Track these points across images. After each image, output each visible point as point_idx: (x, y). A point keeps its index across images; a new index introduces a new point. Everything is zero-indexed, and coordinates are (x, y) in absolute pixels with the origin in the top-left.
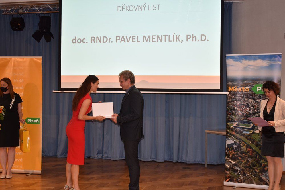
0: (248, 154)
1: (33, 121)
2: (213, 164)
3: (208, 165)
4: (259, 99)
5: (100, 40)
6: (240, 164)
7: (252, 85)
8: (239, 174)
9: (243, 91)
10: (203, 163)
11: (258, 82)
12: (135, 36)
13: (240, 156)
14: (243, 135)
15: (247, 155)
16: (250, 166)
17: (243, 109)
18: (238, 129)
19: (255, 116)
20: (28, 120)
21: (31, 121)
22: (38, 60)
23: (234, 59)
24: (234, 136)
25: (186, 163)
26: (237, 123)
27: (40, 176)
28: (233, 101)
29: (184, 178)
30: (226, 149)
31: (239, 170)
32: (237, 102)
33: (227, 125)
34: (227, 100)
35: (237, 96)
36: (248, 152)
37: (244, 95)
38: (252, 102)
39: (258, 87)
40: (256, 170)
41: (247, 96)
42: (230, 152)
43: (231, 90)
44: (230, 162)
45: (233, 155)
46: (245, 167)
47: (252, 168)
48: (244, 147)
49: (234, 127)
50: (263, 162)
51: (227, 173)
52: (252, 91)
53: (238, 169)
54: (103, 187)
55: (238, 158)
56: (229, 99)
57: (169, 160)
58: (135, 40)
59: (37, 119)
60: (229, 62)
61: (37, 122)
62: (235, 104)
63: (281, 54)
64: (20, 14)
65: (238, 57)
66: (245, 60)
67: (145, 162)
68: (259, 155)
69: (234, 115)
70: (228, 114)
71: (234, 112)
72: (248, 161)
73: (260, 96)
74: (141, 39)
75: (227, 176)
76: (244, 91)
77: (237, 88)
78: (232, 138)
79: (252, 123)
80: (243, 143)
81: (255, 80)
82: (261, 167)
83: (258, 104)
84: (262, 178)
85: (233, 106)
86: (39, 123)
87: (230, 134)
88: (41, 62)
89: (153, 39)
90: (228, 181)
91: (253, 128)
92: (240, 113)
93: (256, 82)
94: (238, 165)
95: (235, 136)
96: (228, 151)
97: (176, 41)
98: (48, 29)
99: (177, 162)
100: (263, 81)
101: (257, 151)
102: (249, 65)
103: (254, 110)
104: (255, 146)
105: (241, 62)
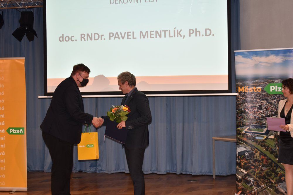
0: (261, 162)
1: (16, 132)
2: (222, 175)
3: (216, 176)
4: (273, 100)
5: (90, 37)
6: (253, 174)
7: (264, 85)
8: (252, 186)
9: (254, 92)
10: (210, 174)
11: (272, 80)
12: (130, 32)
13: (253, 165)
14: (256, 141)
15: (261, 164)
16: (264, 176)
17: (255, 111)
18: (250, 134)
20: (10, 130)
21: (14, 131)
22: (21, 61)
23: (244, 56)
24: (245, 142)
25: (192, 175)
26: (249, 127)
27: (26, 194)
28: (243, 103)
29: (190, 191)
30: (237, 158)
31: (253, 180)
32: (248, 104)
33: (237, 130)
34: (236, 102)
35: (247, 97)
36: (262, 160)
37: (256, 95)
38: (265, 103)
39: (271, 87)
40: (271, 180)
41: (259, 97)
42: (242, 160)
43: (241, 91)
44: (242, 172)
45: (245, 164)
46: (260, 177)
47: (266, 178)
48: (257, 154)
49: (245, 132)
50: (280, 171)
51: (239, 185)
52: (265, 91)
53: (251, 180)
55: (251, 167)
56: (239, 101)
58: (131, 37)
59: (21, 128)
60: (238, 59)
61: (20, 132)
62: (246, 107)
65: (248, 54)
66: (256, 56)
68: (275, 163)
69: (245, 119)
70: (238, 118)
71: (244, 115)
72: (262, 170)
73: (274, 97)
74: (137, 35)
75: (239, 188)
76: (256, 91)
77: (248, 89)
78: (244, 144)
79: (265, 127)
80: (256, 150)
81: (268, 79)
82: (277, 177)
83: (272, 105)
84: (279, 189)
85: (243, 108)
86: (23, 134)
87: (241, 140)
88: (24, 64)
89: (151, 34)
90: (240, 194)
91: (267, 133)
92: (251, 117)
93: (269, 80)
94: (251, 175)
95: (247, 142)
96: (239, 159)
97: (178, 36)
98: (31, 26)
99: (181, 174)
100: (277, 80)
101: (272, 159)
102: (261, 62)
103: (268, 112)
104: (269, 153)
105: (251, 59)
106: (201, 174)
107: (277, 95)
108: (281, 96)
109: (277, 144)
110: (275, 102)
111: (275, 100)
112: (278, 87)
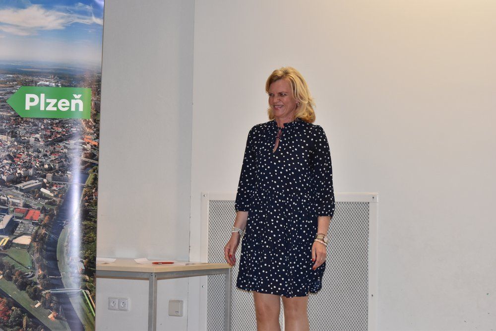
4: (31, 133)
7: (8, 90)
11: (30, 78)
19: (17, 188)
38: (9, 143)
39: (28, 96)
52: (9, 109)
68: (30, 316)
73: (36, 125)
79: (6, 211)
81: (20, 74)
83: (28, 148)
91: (11, 228)
93: (22, 78)
100: (46, 77)
101: (23, 304)
103: (15, 169)
104: (15, 287)
107: (43, 119)
108: (56, 124)
109: (38, 260)
110: (37, 140)
111: (38, 136)
112: (47, 97)
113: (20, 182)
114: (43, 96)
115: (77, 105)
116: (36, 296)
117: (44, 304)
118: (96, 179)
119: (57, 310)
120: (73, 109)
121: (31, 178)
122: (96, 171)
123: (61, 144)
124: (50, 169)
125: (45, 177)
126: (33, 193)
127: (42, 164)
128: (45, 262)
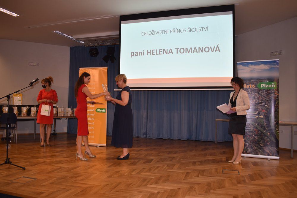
0: (254, 133)
2: (220, 142)
3: (217, 142)
4: (262, 93)
6: (248, 140)
7: (257, 83)
8: (247, 148)
10: (213, 141)
11: (262, 80)
13: (249, 135)
14: (251, 119)
16: (256, 141)
20: (98, 110)
21: (100, 111)
22: (105, 69)
23: (243, 65)
25: (202, 141)
27: (105, 148)
29: (205, 150)
31: (248, 145)
36: (255, 131)
37: (251, 90)
38: (257, 95)
39: (262, 84)
40: (260, 144)
41: (253, 91)
46: (253, 143)
47: (257, 143)
48: (251, 128)
50: (266, 139)
52: (257, 87)
54: (149, 156)
55: (247, 136)
57: (190, 139)
59: (104, 109)
60: (239, 67)
61: (103, 111)
63: (279, 60)
64: (96, 46)
65: (246, 64)
66: (252, 65)
67: (174, 140)
68: (263, 134)
72: (255, 138)
73: (263, 91)
76: (251, 87)
77: (246, 86)
79: (257, 110)
80: (251, 125)
82: (264, 142)
83: (262, 96)
84: (266, 150)
86: (105, 112)
88: (107, 71)
91: (259, 114)
93: (260, 80)
98: (113, 54)
99: (196, 140)
100: (265, 80)
101: (262, 131)
102: (255, 69)
103: (259, 101)
104: (259, 127)
105: (248, 67)
106: (207, 141)
108: (268, 90)
109: (265, 121)
110: (264, 94)
112: (266, 84)
113: (260, 104)
114: (265, 84)
115: (273, 86)
116: (265, 129)
117: (266, 131)
118: (278, 103)
119: (270, 133)
120: (272, 87)
121: (262, 103)
122: (278, 101)
123: (270, 95)
124: (267, 101)
125: (266, 102)
126: (264, 106)
127: (265, 100)
128: (267, 122)
